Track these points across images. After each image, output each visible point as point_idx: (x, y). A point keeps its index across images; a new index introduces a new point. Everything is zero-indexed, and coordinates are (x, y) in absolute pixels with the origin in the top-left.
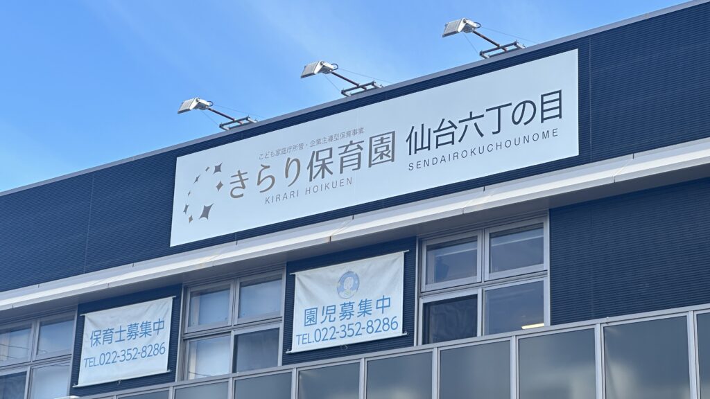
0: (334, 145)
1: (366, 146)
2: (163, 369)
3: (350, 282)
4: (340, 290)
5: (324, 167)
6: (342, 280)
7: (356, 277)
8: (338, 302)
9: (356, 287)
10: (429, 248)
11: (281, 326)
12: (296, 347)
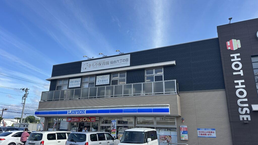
0: (102, 62)
1: (105, 63)
2: (79, 86)
3: (103, 78)
4: (102, 78)
5: (100, 65)
6: (102, 77)
7: (104, 77)
8: (102, 80)
9: (104, 78)
10: (113, 74)
11: (95, 82)
12: (96, 85)
